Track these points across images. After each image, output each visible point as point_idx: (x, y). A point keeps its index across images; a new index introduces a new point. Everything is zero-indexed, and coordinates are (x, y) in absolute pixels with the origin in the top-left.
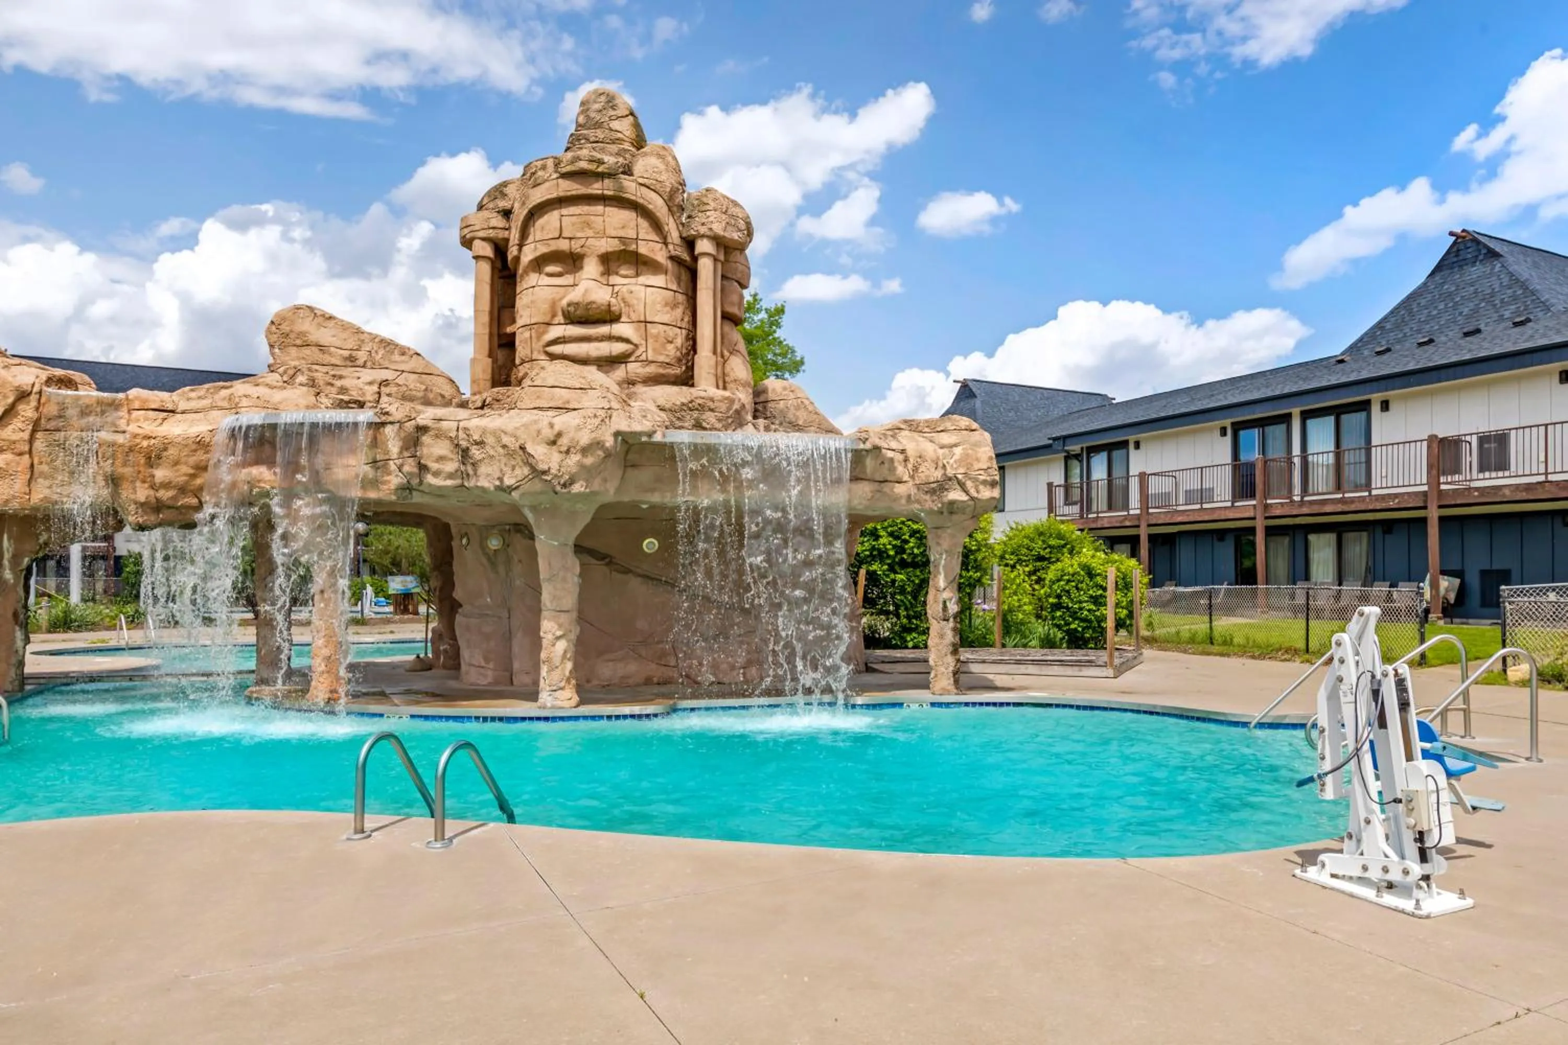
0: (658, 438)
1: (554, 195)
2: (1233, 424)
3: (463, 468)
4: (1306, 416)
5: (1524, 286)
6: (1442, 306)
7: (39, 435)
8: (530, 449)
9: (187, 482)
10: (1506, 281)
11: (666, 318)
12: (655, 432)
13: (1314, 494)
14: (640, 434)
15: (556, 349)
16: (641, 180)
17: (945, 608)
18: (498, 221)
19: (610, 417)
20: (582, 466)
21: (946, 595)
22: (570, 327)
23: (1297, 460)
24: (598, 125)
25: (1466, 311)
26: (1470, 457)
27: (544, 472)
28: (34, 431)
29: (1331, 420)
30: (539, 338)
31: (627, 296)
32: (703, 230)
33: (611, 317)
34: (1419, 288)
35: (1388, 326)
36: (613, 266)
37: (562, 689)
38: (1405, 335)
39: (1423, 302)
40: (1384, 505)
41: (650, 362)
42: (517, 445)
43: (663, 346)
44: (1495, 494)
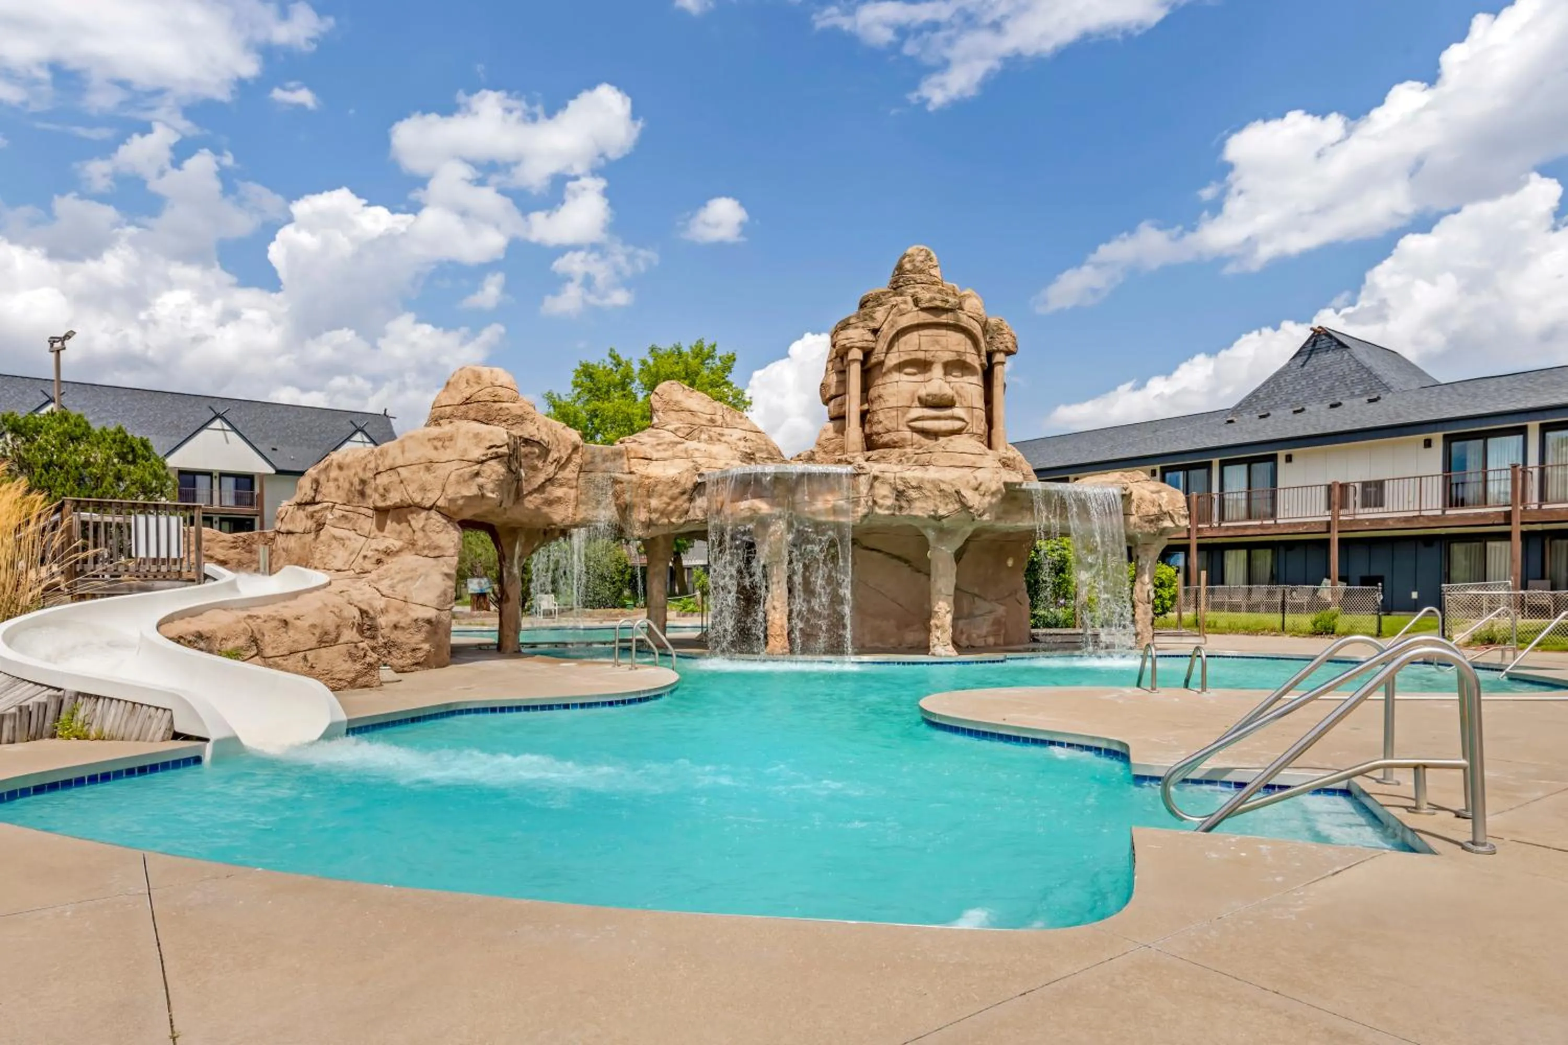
0: (1023, 486)
1: (916, 322)
2: (1162, 468)
3: (897, 503)
4: (1223, 464)
5: (1369, 371)
6: (1304, 383)
7: (582, 475)
8: (963, 492)
9: (665, 508)
10: (1354, 367)
11: (980, 405)
13: (1232, 521)
14: (1015, 484)
15: (918, 424)
16: (970, 314)
17: (1148, 596)
18: (870, 337)
19: (1001, 474)
20: (990, 504)
21: (1149, 587)
22: (925, 410)
23: (1216, 497)
24: (922, 271)
25: (1324, 388)
26: (1355, 497)
27: (971, 508)
28: (580, 472)
29: (1244, 467)
30: (903, 416)
31: (959, 389)
32: (1001, 347)
33: (950, 404)
34: (1284, 368)
35: (1261, 396)
36: (949, 368)
38: (1276, 403)
39: (1289, 379)
40: (1295, 530)
41: (974, 434)
42: (953, 490)
43: (980, 423)
44: (1382, 524)
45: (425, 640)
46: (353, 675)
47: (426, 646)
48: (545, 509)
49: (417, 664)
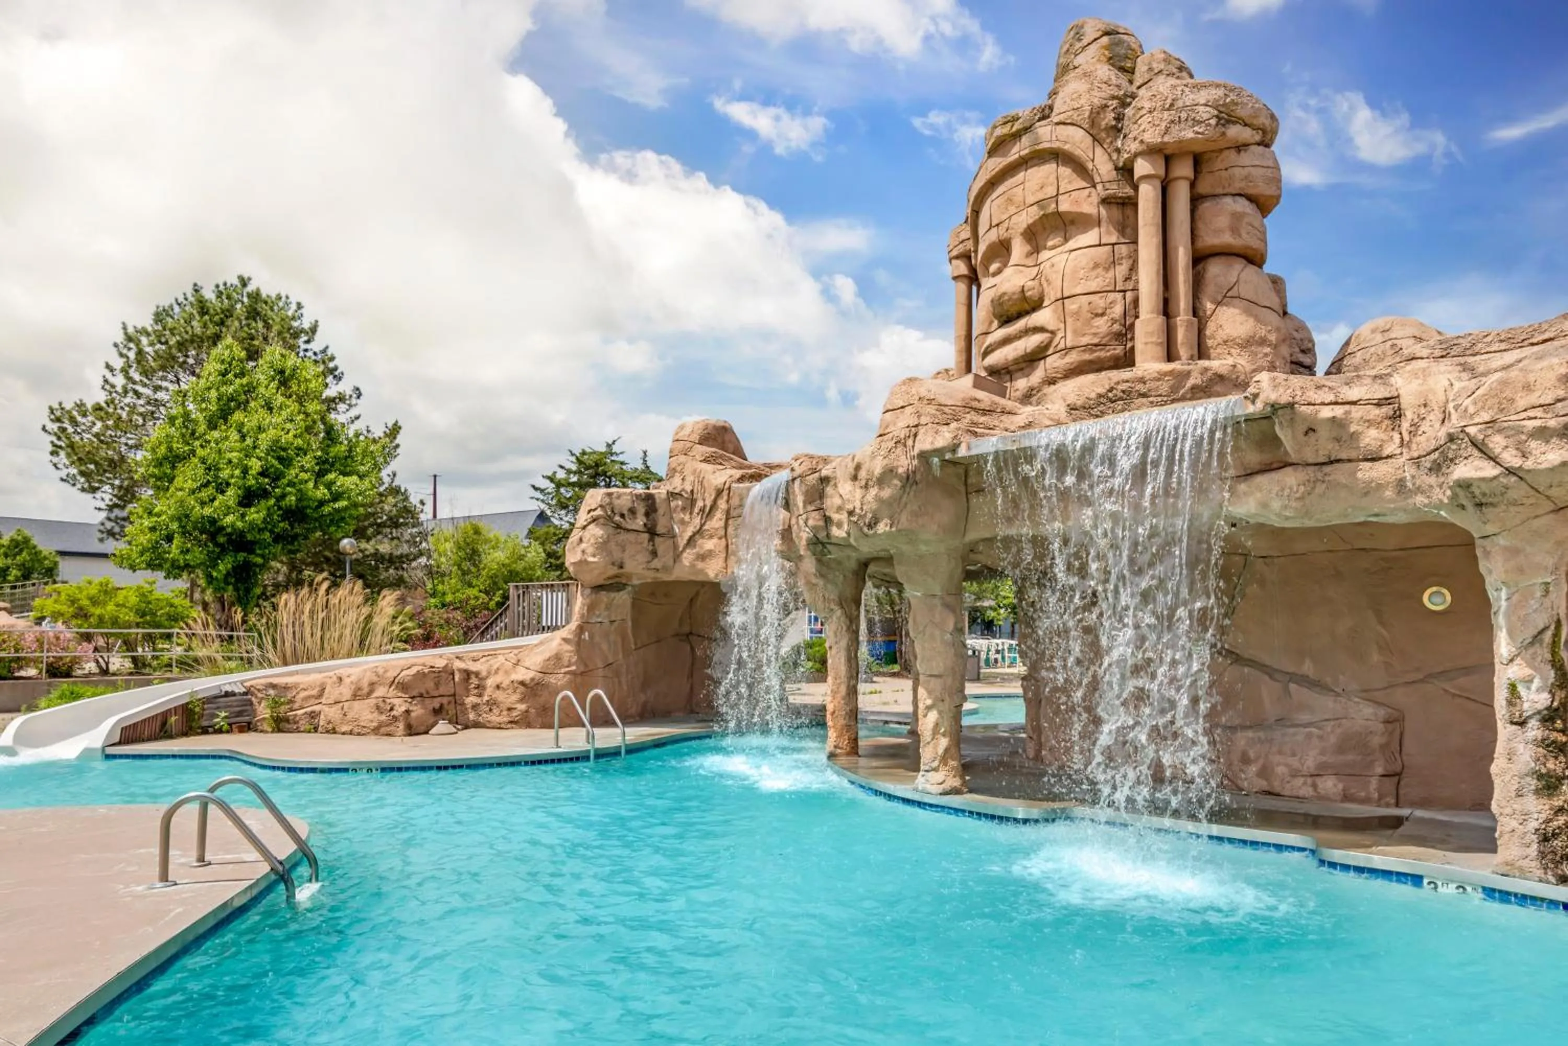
0: (962, 452)
7: (730, 522)
11: (1093, 286)
12: (959, 445)
14: (943, 450)
16: (1060, 118)
19: (915, 435)
20: (882, 500)
21: (1517, 671)
22: (999, 331)
28: (727, 519)
32: (1138, 147)
33: (1034, 304)
36: (1038, 240)
37: (935, 770)
41: (1068, 350)
43: (1088, 322)
45: (521, 701)
46: (375, 724)
47: (522, 707)
48: (700, 565)
49: (511, 722)
